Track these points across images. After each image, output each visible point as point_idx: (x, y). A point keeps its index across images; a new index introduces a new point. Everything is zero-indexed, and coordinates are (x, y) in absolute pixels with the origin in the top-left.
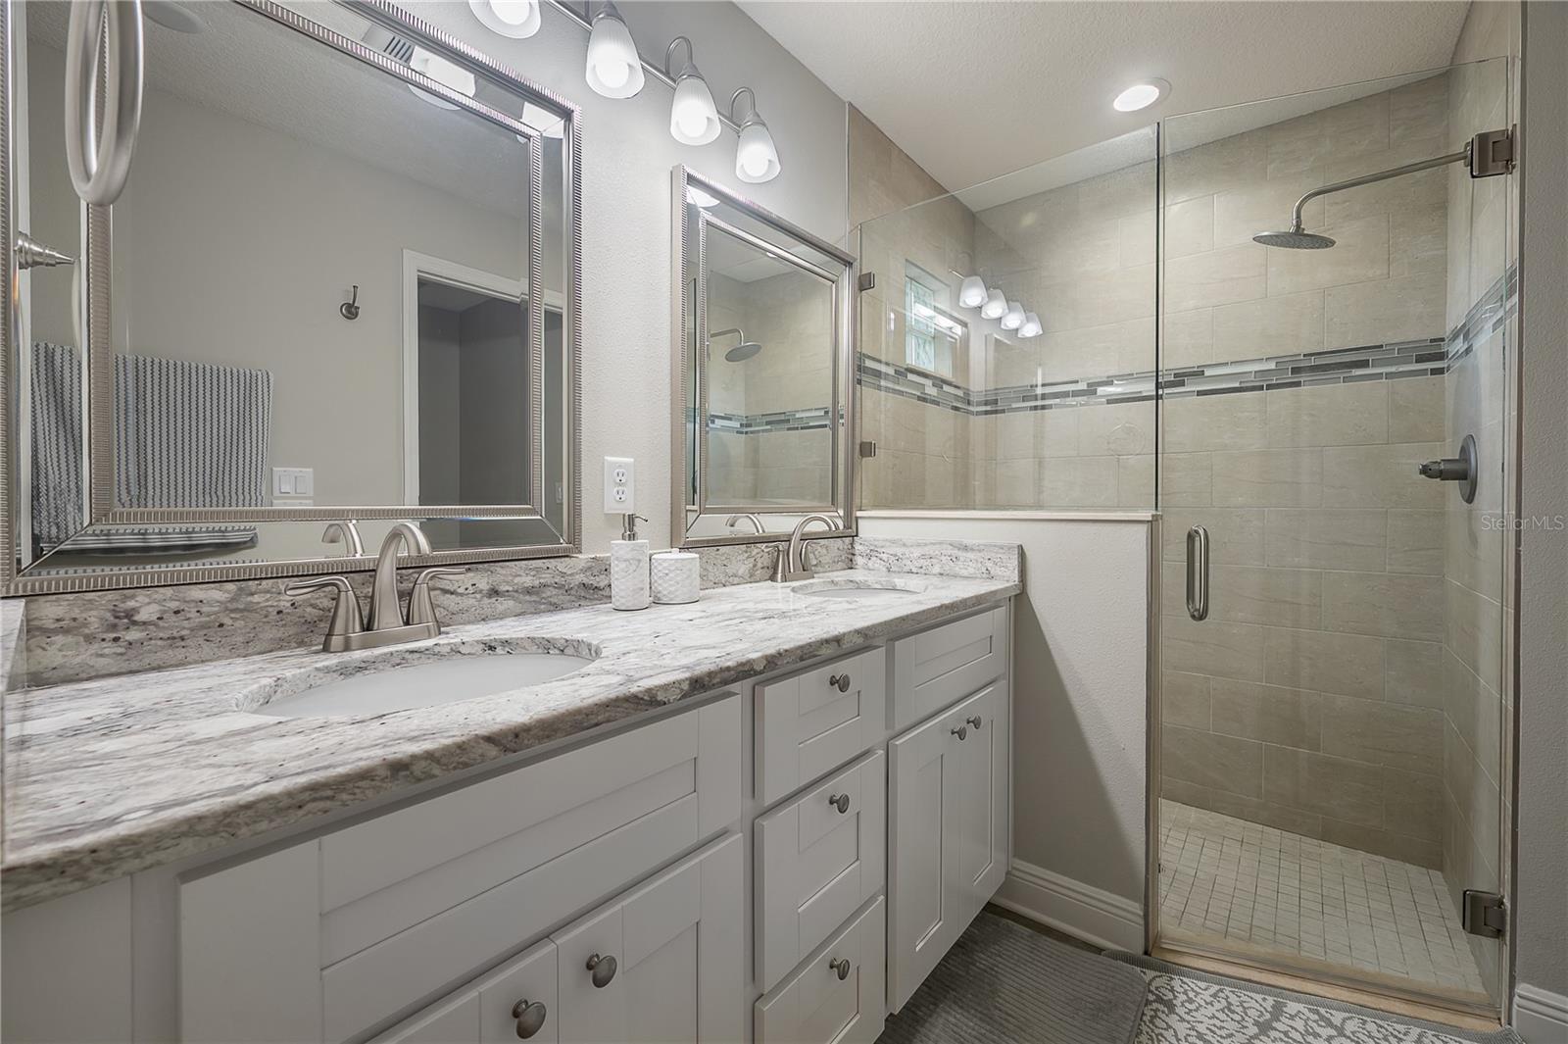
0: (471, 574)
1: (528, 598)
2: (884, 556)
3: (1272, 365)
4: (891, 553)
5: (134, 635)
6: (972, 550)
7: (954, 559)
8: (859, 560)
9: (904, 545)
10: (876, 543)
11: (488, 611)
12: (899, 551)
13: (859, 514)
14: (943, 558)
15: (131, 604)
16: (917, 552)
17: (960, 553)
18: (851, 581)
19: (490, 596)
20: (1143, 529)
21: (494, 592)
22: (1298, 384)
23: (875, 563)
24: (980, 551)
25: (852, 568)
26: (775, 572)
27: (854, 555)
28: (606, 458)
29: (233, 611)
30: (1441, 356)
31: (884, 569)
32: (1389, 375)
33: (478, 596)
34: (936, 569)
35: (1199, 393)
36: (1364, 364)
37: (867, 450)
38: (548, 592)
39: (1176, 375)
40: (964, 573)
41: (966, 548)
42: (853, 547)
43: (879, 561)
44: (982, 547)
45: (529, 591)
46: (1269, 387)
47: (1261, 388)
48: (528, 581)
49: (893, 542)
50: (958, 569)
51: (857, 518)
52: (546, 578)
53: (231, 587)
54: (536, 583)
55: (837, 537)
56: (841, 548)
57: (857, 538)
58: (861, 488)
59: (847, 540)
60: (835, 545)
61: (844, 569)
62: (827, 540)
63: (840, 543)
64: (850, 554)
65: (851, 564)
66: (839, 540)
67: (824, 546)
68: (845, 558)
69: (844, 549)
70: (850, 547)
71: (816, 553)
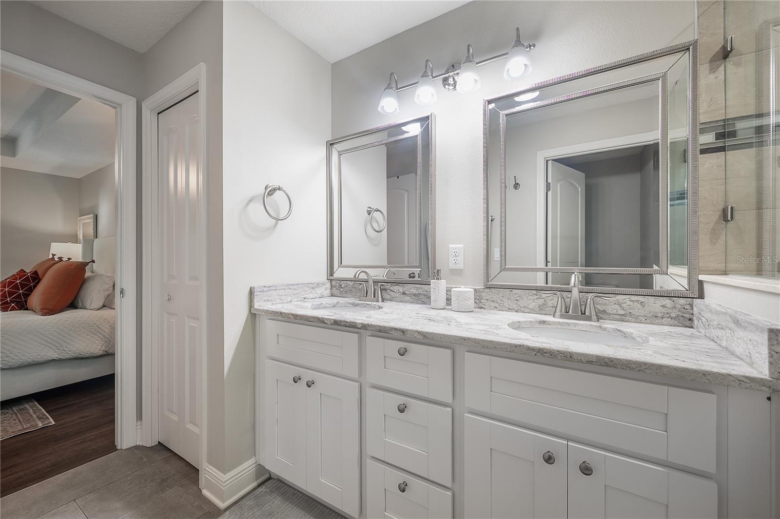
0: (398, 286)
1: (414, 297)
2: (704, 320)
4: (706, 317)
5: (341, 290)
6: (741, 326)
8: (695, 321)
10: (701, 306)
11: (402, 299)
12: (709, 316)
14: (727, 330)
15: (341, 284)
16: (716, 321)
17: (735, 328)
18: (619, 330)
19: (403, 295)
21: (404, 293)
23: (700, 326)
24: (745, 328)
25: (690, 327)
26: (555, 312)
27: (694, 315)
28: (450, 246)
29: (353, 287)
31: (704, 333)
33: (400, 294)
34: (724, 343)
38: (421, 297)
42: (692, 309)
43: (702, 325)
44: (746, 324)
45: (415, 295)
48: (414, 291)
50: (735, 346)
52: (420, 291)
53: (353, 282)
54: (417, 293)
55: (658, 296)
56: (668, 306)
57: (699, 300)
58: (726, 252)
59: (682, 301)
60: (656, 302)
61: (675, 326)
62: (643, 296)
63: (667, 302)
64: (685, 313)
65: (688, 323)
66: (665, 298)
67: (637, 301)
68: (674, 316)
69: (674, 307)
70: (687, 307)
71: (624, 305)
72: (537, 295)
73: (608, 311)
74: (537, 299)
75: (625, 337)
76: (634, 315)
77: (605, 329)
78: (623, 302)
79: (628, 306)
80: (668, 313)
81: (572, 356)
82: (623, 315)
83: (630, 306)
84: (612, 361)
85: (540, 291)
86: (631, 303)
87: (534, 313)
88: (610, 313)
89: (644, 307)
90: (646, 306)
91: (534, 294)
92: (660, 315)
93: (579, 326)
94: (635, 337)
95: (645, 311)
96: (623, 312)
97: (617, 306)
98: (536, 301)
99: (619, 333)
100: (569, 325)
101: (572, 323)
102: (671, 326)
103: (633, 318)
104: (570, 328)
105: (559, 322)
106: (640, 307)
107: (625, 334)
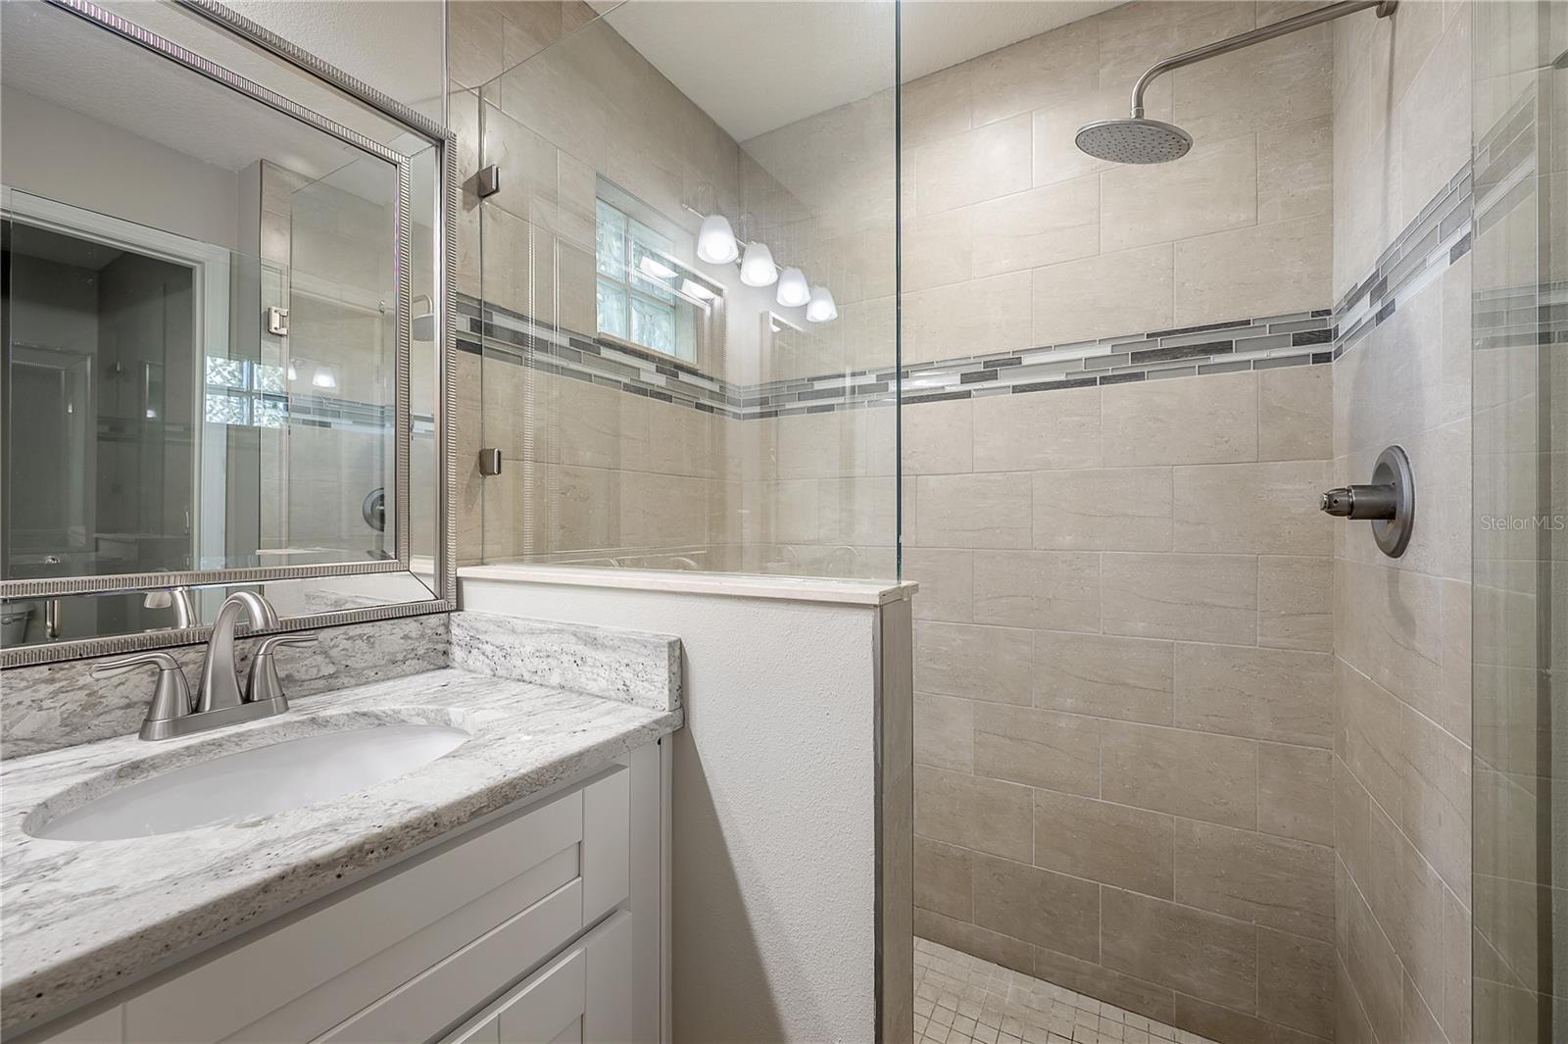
2: (488, 648)
3: (1106, 350)
4: (498, 643)
6: (604, 646)
7: (579, 662)
8: (458, 653)
9: (514, 631)
10: (478, 625)
12: (506, 640)
13: (462, 572)
14: (565, 658)
16: (529, 645)
17: (587, 651)
18: (364, 714)
20: (866, 622)
22: (1139, 376)
23: (477, 661)
24: (614, 649)
25: (447, 667)
26: (149, 720)
27: (450, 643)
30: (1326, 336)
31: (488, 671)
32: (1259, 364)
34: (555, 679)
35: (1016, 389)
36: (1225, 347)
37: (486, 463)
39: (986, 364)
40: (593, 687)
41: (593, 642)
42: (448, 631)
43: (481, 657)
44: (617, 643)
46: (1105, 380)
47: (1092, 382)
49: (499, 624)
50: (587, 679)
51: (459, 581)
55: (400, 617)
56: (413, 635)
57: (456, 614)
58: (483, 527)
59: (434, 620)
60: (394, 631)
61: (423, 672)
62: (371, 624)
63: (411, 626)
64: (437, 643)
65: (441, 661)
66: (408, 620)
67: (361, 636)
68: (423, 651)
69: (422, 636)
70: (441, 630)
71: (334, 653)
72: (52, 681)
73: (297, 676)
74: (54, 695)
75: (380, 724)
76: (355, 669)
77: (325, 723)
78: (332, 643)
79: (343, 652)
80: (412, 650)
81: (437, 821)
82: (331, 676)
83: (347, 650)
84: (515, 787)
85: (67, 665)
86: (347, 644)
87: (42, 751)
88: (304, 677)
89: (372, 647)
90: (377, 645)
91: (37, 682)
92: (400, 657)
93: (252, 740)
94: (405, 719)
95: (374, 656)
96: (331, 669)
97: (319, 658)
98: (47, 704)
99: (363, 721)
100: (220, 745)
101: (229, 736)
102: (417, 673)
103: (352, 677)
104: (224, 754)
105: (188, 748)
106: (366, 649)
107: (377, 717)
